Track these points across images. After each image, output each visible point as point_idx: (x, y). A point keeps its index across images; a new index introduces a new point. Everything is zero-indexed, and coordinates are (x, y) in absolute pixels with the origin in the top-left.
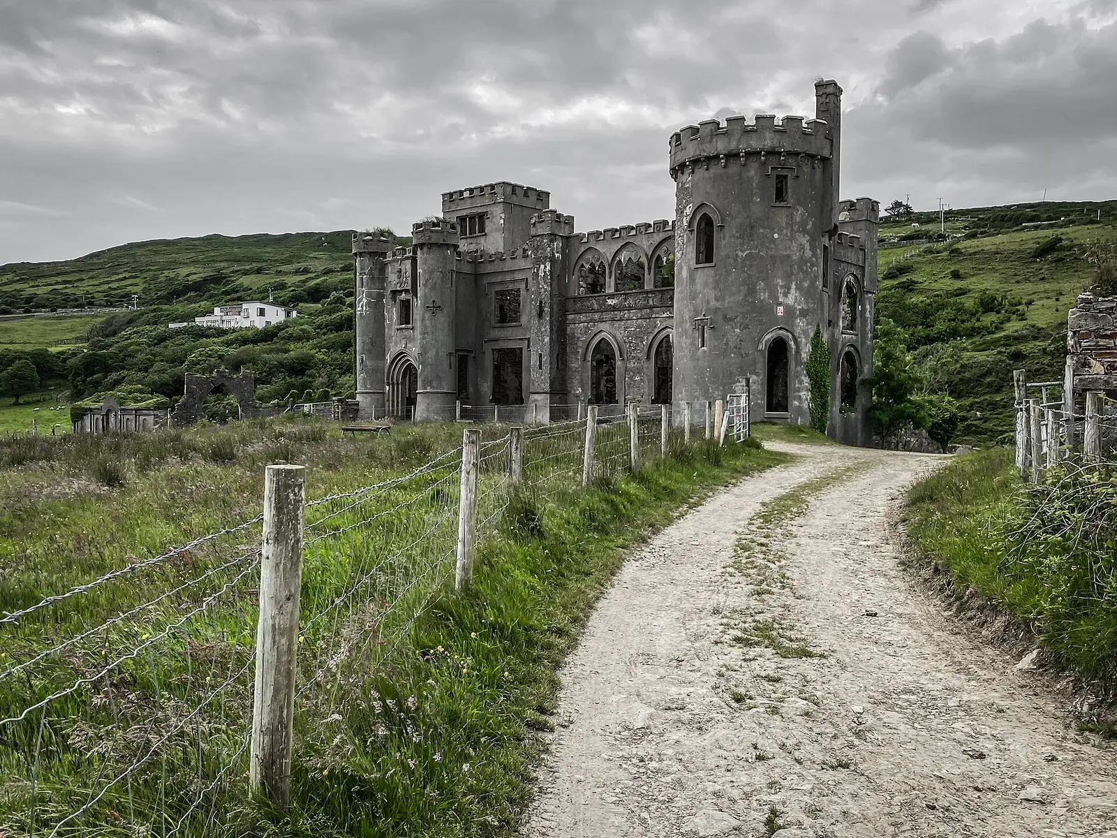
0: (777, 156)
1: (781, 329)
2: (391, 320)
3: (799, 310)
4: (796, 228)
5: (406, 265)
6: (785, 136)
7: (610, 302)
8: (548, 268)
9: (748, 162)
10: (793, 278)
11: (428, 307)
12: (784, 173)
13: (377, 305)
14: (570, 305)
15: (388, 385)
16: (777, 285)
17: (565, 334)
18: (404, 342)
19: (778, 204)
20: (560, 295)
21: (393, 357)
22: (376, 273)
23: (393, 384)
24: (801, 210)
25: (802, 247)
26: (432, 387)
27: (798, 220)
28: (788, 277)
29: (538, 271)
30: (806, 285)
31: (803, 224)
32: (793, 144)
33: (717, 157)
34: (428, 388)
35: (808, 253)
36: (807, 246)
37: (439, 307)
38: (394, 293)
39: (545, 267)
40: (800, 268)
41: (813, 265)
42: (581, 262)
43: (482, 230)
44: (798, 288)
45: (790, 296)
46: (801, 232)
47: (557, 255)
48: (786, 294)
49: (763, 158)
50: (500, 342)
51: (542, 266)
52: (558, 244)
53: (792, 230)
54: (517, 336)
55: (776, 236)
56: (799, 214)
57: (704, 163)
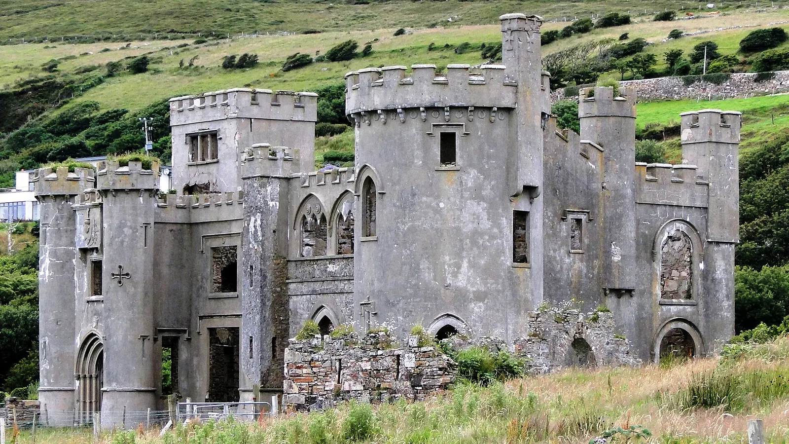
0: (441, 112)
1: (449, 315)
2: (81, 288)
3: (474, 292)
4: (467, 194)
5: (95, 214)
6: (447, 89)
7: (331, 268)
8: (259, 222)
9: (408, 119)
10: (464, 254)
11: (113, 275)
12: (450, 130)
13: (63, 267)
14: (292, 270)
15: (79, 378)
16: (444, 263)
17: (286, 311)
18: (94, 320)
19: (444, 167)
20: (278, 256)
21: (83, 339)
22: (63, 223)
23: (85, 377)
24: (473, 172)
25: (477, 217)
26: (118, 383)
27: (470, 184)
28: (458, 255)
29: (248, 225)
30: (483, 262)
31: (478, 188)
32: (456, 97)
33: (374, 112)
34: (114, 384)
35: (486, 224)
36: (485, 216)
37: (127, 274)
38: (84, 251)
39: (256, 220)
40: (474, 243)
41: (493, 237)
42: (302, 213)
43: (215, 155)
44: (473, 265)
45: (460, 277)
46: (474, 199)
47: (271, 204)
48: (455, 275)
49: (423, 114)
50: (215, 319)
51: (253, 219)
52: (273, 189)
53: (462, 197)
54: (233, 309)
55: (442, 205)
56: (471, 177)
57: (366, 118)
